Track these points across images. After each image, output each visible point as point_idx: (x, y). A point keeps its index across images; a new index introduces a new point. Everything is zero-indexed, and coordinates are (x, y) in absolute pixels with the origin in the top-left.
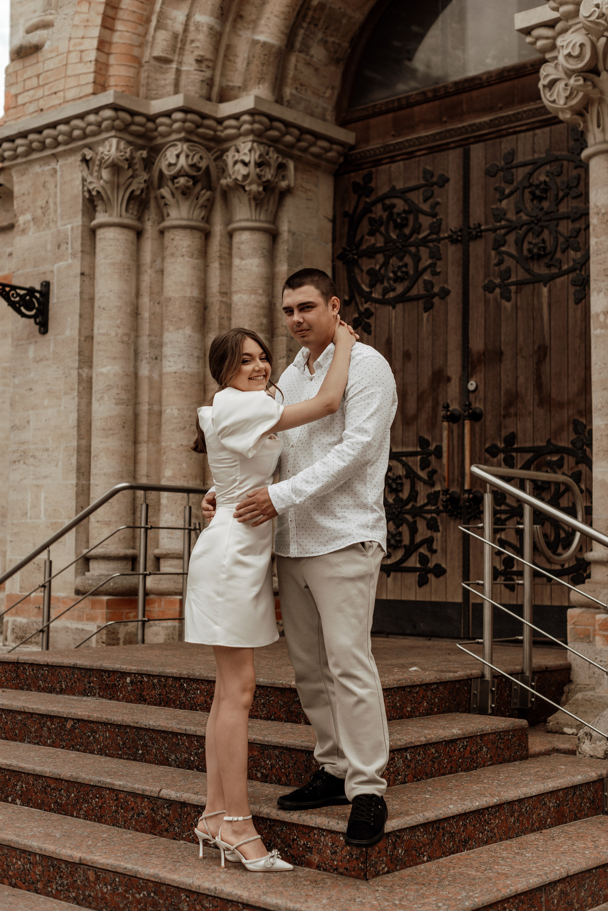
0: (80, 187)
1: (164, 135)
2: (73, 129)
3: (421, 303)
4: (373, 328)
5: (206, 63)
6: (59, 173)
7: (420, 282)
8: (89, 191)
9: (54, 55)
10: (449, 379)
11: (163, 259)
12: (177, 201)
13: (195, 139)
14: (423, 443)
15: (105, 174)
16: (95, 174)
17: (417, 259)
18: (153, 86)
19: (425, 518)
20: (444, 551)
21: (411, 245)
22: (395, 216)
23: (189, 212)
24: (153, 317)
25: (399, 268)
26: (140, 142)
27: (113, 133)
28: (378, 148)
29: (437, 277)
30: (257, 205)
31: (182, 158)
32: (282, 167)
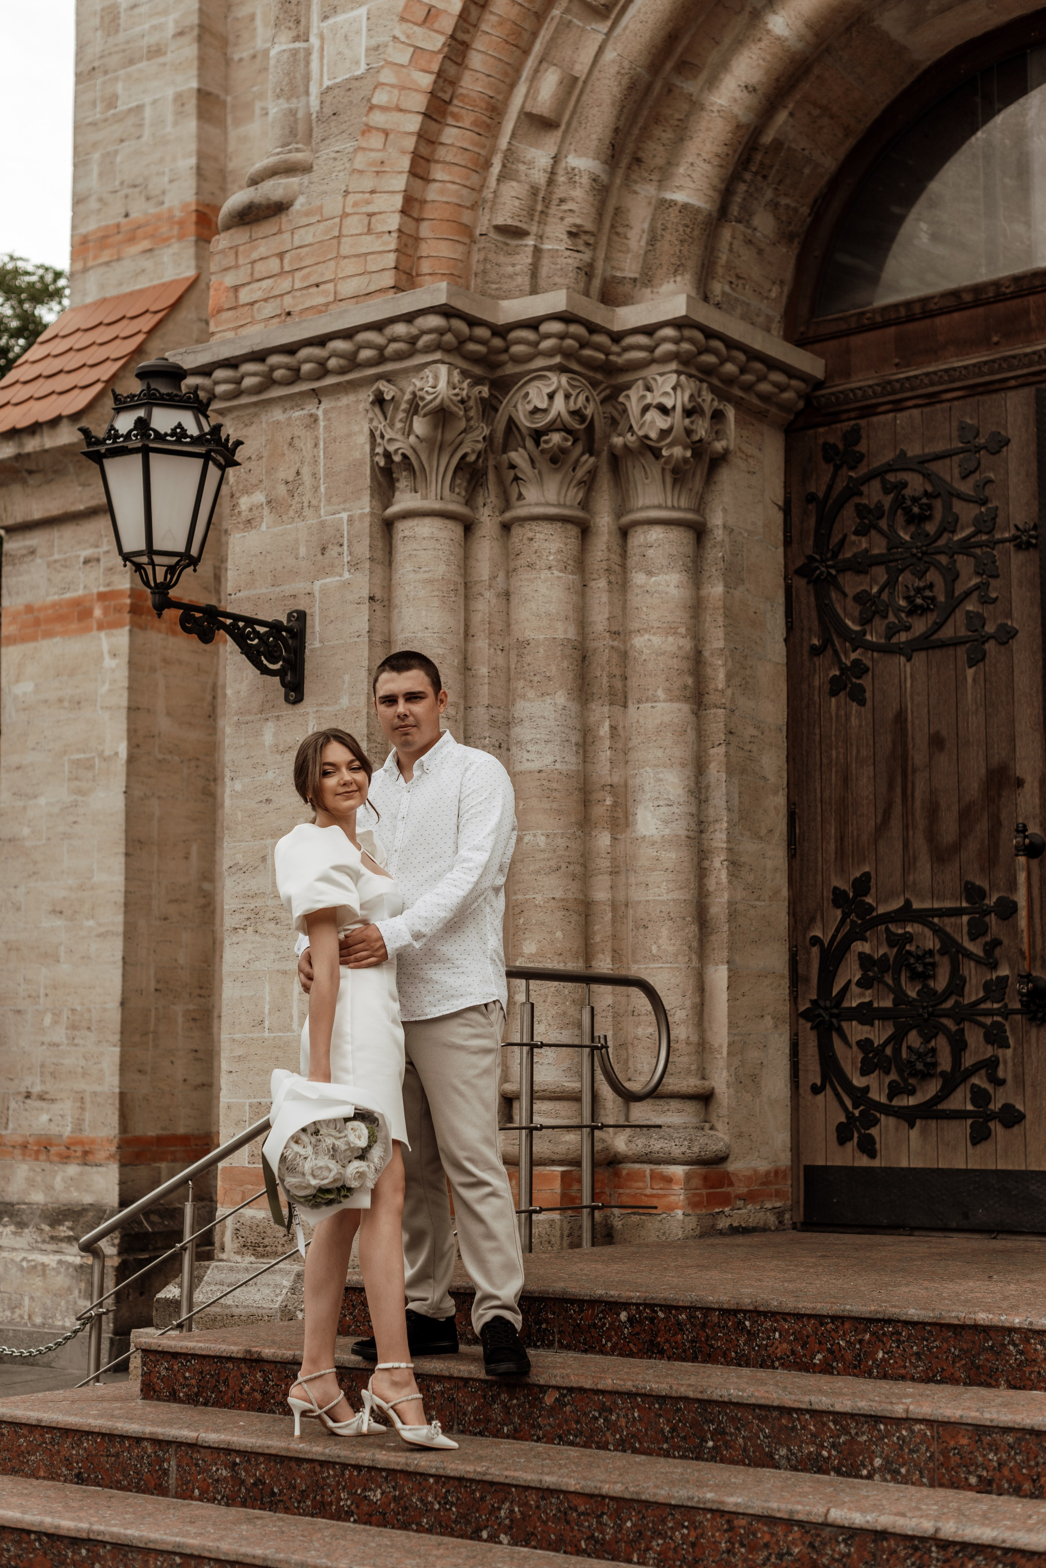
0: (367, 448)
1: (517, 360)
2: (360, 347)
3: (962, 651)
4: (868, 695)
5: (585, 237)
6: (322, 423)
7: (959, 616)
8: (387, 455)
9: (314, 220)
10: (1020, 783)
11: (509, 573)
12: (540, 473)
13: (575, 367)
14: (973, 893)
15: (420, 426)
16: (399, 425)
17: (952, 576)
18: (493, 276)
19: (981, 1025)
20: (1020, 1081)
21: (940, 552)
22: (909, 503)
23: (559, 493)
24: (494, 673)
25: (919, 590)
26: (477, 371)
27: (438, 356)
28: (870, 386)
29: (991, 607)
30: (675, 481)
31: (559, 400)
32: (718, 416)
